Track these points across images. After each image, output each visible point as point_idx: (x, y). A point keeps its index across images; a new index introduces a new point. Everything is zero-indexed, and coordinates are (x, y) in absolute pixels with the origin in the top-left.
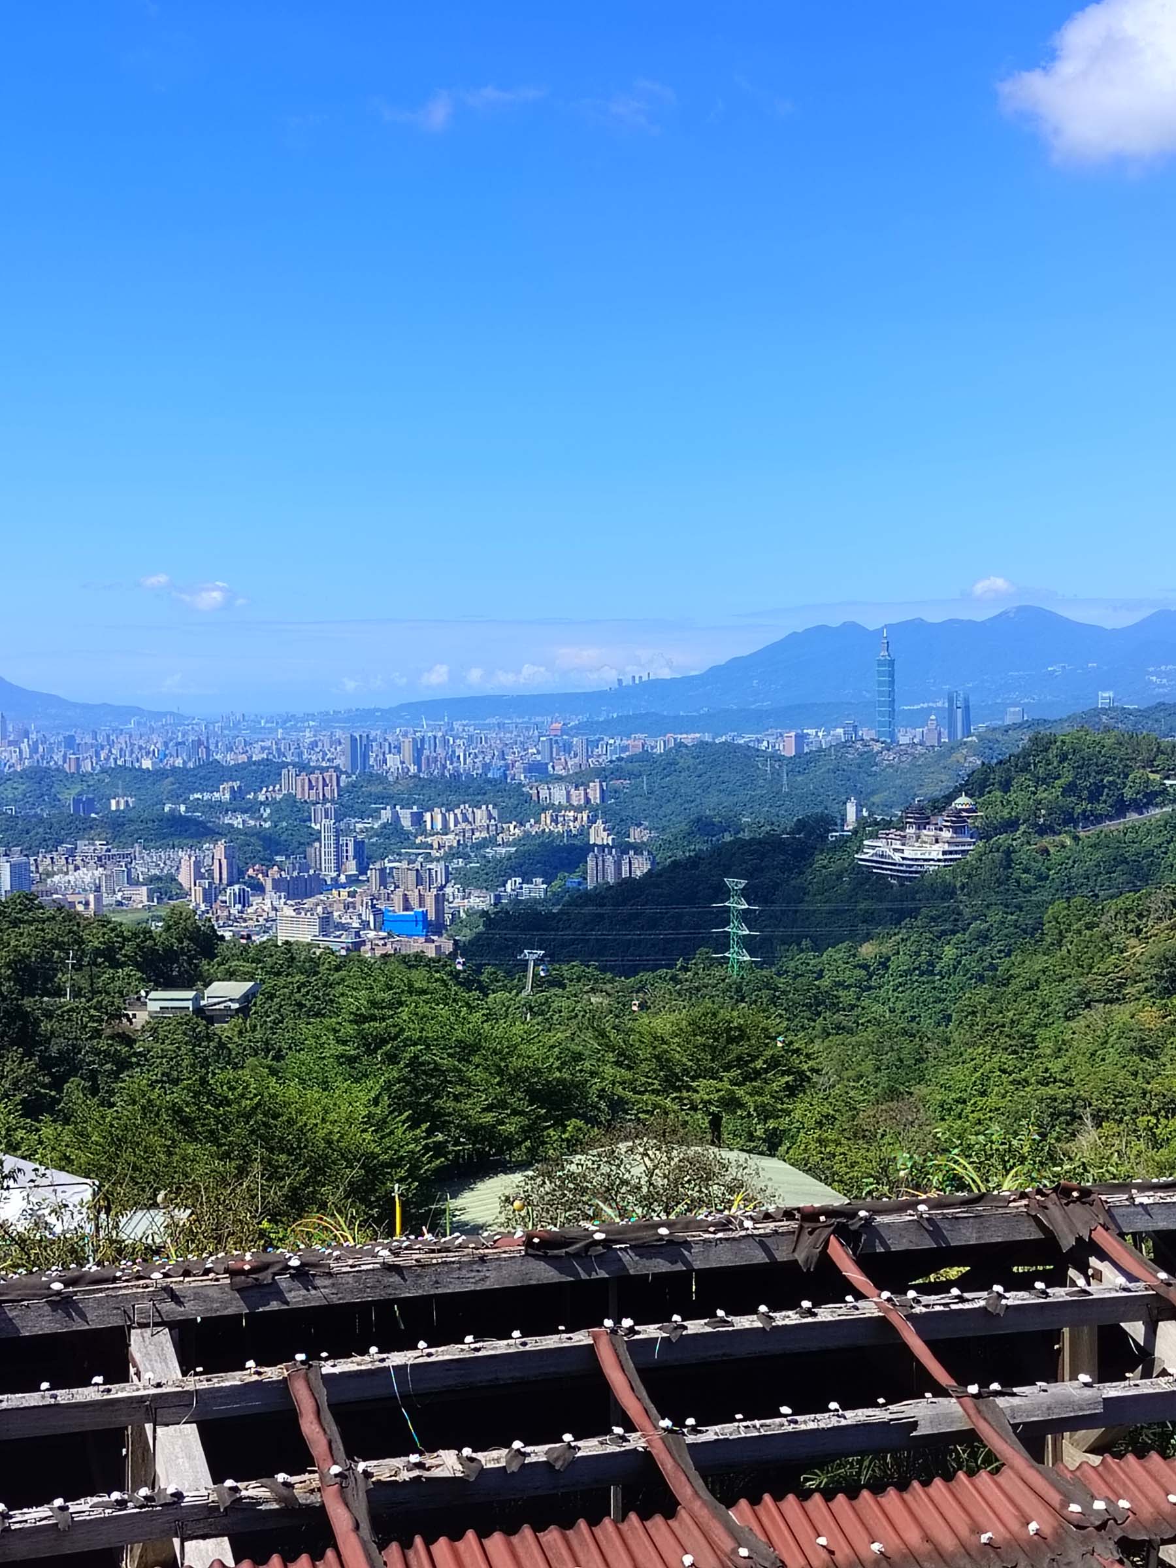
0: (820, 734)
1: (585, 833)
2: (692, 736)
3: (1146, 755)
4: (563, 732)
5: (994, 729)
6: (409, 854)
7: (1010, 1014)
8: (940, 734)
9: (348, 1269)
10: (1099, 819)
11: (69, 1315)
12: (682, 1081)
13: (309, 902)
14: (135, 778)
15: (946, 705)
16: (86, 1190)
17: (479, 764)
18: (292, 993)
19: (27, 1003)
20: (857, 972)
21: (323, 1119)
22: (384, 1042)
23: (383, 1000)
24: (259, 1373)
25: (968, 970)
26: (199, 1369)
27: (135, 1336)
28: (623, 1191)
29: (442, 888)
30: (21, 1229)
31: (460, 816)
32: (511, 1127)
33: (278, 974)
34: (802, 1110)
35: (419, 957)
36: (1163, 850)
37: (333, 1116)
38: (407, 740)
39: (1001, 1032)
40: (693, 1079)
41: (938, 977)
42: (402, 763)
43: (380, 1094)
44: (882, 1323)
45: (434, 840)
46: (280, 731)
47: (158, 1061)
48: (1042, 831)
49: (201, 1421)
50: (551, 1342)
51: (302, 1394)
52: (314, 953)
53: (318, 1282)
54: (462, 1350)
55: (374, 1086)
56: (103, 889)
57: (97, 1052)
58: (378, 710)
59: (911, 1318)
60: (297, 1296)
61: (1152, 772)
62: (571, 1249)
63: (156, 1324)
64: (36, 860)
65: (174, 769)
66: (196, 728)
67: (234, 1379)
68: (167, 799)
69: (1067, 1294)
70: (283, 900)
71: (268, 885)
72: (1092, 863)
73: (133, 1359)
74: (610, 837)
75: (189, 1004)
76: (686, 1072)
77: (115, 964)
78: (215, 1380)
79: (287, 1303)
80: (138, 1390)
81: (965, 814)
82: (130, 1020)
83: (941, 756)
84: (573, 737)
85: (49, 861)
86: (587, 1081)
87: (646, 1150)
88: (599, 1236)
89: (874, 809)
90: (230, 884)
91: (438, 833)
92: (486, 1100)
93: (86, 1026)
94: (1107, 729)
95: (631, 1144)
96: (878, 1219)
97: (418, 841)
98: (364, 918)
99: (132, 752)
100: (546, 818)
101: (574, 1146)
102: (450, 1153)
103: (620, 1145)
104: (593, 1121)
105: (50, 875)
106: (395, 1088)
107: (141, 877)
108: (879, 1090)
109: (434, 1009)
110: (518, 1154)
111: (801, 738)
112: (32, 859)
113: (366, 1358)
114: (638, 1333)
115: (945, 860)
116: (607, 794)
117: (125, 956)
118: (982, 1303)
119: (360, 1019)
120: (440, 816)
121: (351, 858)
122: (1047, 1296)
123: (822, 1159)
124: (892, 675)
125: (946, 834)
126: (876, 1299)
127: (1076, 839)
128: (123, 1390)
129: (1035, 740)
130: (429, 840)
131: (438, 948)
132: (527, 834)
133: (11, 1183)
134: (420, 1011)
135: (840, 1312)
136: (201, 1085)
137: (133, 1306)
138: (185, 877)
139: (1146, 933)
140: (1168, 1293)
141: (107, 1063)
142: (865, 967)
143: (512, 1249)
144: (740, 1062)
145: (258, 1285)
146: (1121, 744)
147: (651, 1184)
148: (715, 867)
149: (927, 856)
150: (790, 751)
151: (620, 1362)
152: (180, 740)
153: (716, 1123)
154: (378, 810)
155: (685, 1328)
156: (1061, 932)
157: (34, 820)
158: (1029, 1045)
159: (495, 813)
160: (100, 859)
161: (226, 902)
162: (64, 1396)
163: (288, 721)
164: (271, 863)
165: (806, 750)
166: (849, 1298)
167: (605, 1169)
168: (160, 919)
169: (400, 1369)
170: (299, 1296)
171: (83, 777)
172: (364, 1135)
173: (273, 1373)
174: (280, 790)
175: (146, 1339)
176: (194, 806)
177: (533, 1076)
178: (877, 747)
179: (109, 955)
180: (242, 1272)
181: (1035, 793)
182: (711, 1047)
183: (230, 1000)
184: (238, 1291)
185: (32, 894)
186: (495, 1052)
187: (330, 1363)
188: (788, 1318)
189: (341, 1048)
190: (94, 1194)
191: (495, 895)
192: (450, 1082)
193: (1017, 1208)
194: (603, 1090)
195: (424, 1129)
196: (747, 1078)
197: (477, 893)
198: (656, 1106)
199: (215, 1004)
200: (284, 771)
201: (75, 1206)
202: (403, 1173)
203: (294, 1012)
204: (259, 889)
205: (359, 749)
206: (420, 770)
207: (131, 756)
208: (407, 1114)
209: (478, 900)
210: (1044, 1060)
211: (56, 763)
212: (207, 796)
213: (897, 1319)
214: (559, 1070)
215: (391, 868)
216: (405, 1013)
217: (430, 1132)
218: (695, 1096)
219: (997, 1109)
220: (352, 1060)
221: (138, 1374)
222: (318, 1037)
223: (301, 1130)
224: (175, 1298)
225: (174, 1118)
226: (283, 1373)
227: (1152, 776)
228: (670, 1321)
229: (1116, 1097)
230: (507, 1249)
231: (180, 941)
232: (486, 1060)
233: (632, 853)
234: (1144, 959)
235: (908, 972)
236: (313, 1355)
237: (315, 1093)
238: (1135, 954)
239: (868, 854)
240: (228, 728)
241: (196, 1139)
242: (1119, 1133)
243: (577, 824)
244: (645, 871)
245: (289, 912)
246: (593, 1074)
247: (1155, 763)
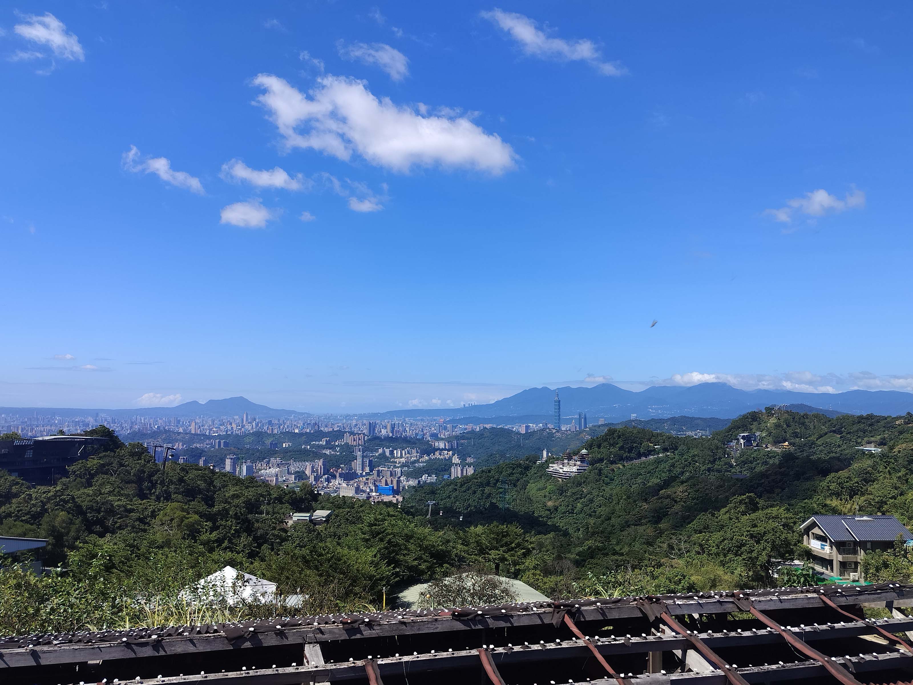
0: (534, 426)
1: (451, 458)
2: (489, 425)
3: (648, 437)
4: (444, 423)
5: (595, 426)
6: (388, 465)
7: (601, 529)
8: (576, 427)
9: (387, 623)
10: (632, 459)
11: (282, 638)
12: (486, 551)
13: (352, 482)
14: (291, 436)
15: (578, 417)
16: (273, 587)
17: (414, 434)
18: (345, 515)
19: (250, 516)
20: (547, 512)
21: (356, 562)
22: (379, 534)
23: (379, 519)
24: (354, 663)
25: (586, 512)
26: (332, 661)
27: (307, 646)
28: (464, 591)
29: (399, 478)
30: (250, 601)
31: (406, 452)
32: (423, 567)
33: (340, 508)
34: (529, 562)
35: (390, 502)
36: (654, 471)
37: (360, 561)
38: (389, 424)
39: (598, 535)
40: (490, 550)
41: (575, 515)
42: (387, 432)
43: (377, 553)
44: (585, 649)
45: (397, 460)
46: (344, 420)
47: (296, 539)
48: (612, 463)
49: (333, 681)
50: (463, 653)
51: (370, 672)
52: (353, 500)
53: (375, 628)
54: (430, 656)
55: (374, 550)
56: (279, 476)
57: (273, 535)
58: (379, 413)
59: (597, 647)
60: (367, 633)
61: (650, 443)
62: (469, 617)
63: (315, 643)
64: (255, 465)
65: (306, 433)
66: (315, 418)
67: (345, 665)
68: (303, 444)
69: (654, 639)
70: (342, 481)
71: (338, 475)
72: (629, 475)
73: (306, 656)
74: (460, 461)
75: (308, 518)
76: (487, 547)
77: (282, 503)
78: (338, 665)
79: (363, 635)
80: (309, 668)
81: (585, 456)
82: (286, 524)
83: (577, 435)
84: (448, 424)
85: (260, 465)
86: (451, 550)
87: (473, 576)
88: (480, 612)
89: (553, 453)
90: (324, 475)
91: (399, 458)
92: (415, 556)
93: (271, 526)
94: (634, 427)
95: (467, 574)
96: (582, 608)
97: (391, 460)
98: (371, 488)
99: (292, 427)
100: (437, 453)
101: (446, 574)
102: (401, 575)
103: (463, 574)
104: (452, 565)
105: (261, 470)
106: (382, 551)
107: (292, 472)
108: (554, 556)
109: (397, 522)
110: (426, 577)
111: (527, 427)
112: (254, 464)
113: (394, 658)
114: (496, 650)
115: (578, 472)
116: (459, 445)
117: (285, 500)
118: (623, 641)
119: (371, 525)
120: (399, 452)
121: (367, 466)
122: (647, 639)
123: (534, 581)
124: (559, 405)
125: (578, 463)
126: (584, 639)
127: (624, 466)
128: (303, 668)
129: (609, 430)
130: (395, 460)
131: (397, 499)
132: (430, 459)
133: (247, 584)
134: (392, 523)
135: (570, 644)
136: (313, 548)
137: (306, 635)
138: (308, 472)
139: (649, 500)
140: (691, 639)
141: (277, 539)
142: (549, 510)
143: (447, 616)
144: (506, 544)
145: (353, 629)
146: (639, 433)
147: (474, 589)
148: (497, 472)
149: (571, 471)
150: (523, 431)
151: (489, 662)
152: (309, 423)
153: (497, 567)
154: (378, 449)
155: (513, 649)
156: (619, 500)
157: (256, 450)
158: (608, 540)
159: (419, 451)
160: (278, 465)
161: (322, 481)
162: (281, 670)
163: (348, 417)
164: (338, 467)
165: (529, 431)
166: (574, 639)
167: (458, 583)
168: (298, 487)
169: (406, 662)
170: (368, 633)
171: (274, 435)
172: (371, 568)
173: (360, 663)
174: (343, 441)
175: (311, 648)
176: (312, 446)
177: (432, 548)
178: (554, 431)
179: (280, 500)
180: (347, 623)
181: (609, 449)
182: (496, 538)
183: (323, 517)
184: (345, 630)
185: (253, 477)
186: (418, 539)
187: (381, 659)
188: (551, 646)
189: (363, 536)
190: (277, 589)
191: (418, 481)
192: (402, 549)
193: (633, 604)
194: (457, 554)
195: (392, 567)
196: (509, 550)
197: (412, 480)
198: (476, 560)
199: (317, 518)
200: (345, 434)
201: (270, 593)
202: (384, 583)
203: (345, 522)
204: (334, 477)
205: (372, 427)
206: (393, 435)
207: (291, 428)
208: (386, 561)
209: (412, 482)
210: (613, 546)
211: (265, 430)
212: (317, 443)
213: (592, 647)
214: (441, 546)
215: (381, 470)
216: (386, 523)
217: (394, 568)
218: (490, 556)
219: (597, 564)
220: (367, 540)
221: (308, 662)
222: (355, 532)
223: (348, 566)
224: (322, 632)
225: (303, 560)
226: (363, 663)
227: (650, 444)
228: (507, 646)
229: (639, 560)
230: (445, 616)
231: (306, 495)
232: (415, 541)
233: (467, 466)
234: (648, 510)
235: (564, 513)
236: (375, 657)
237: (353, 552)
238: (645, 508)
239: (551, 469)
240: (326, 419)
241: (310, 569)
242: (641, 574)
243: (448, 456)
244: (472, 473)
245: (344, 485)
246: (453, 548)
247: (651, 440)
